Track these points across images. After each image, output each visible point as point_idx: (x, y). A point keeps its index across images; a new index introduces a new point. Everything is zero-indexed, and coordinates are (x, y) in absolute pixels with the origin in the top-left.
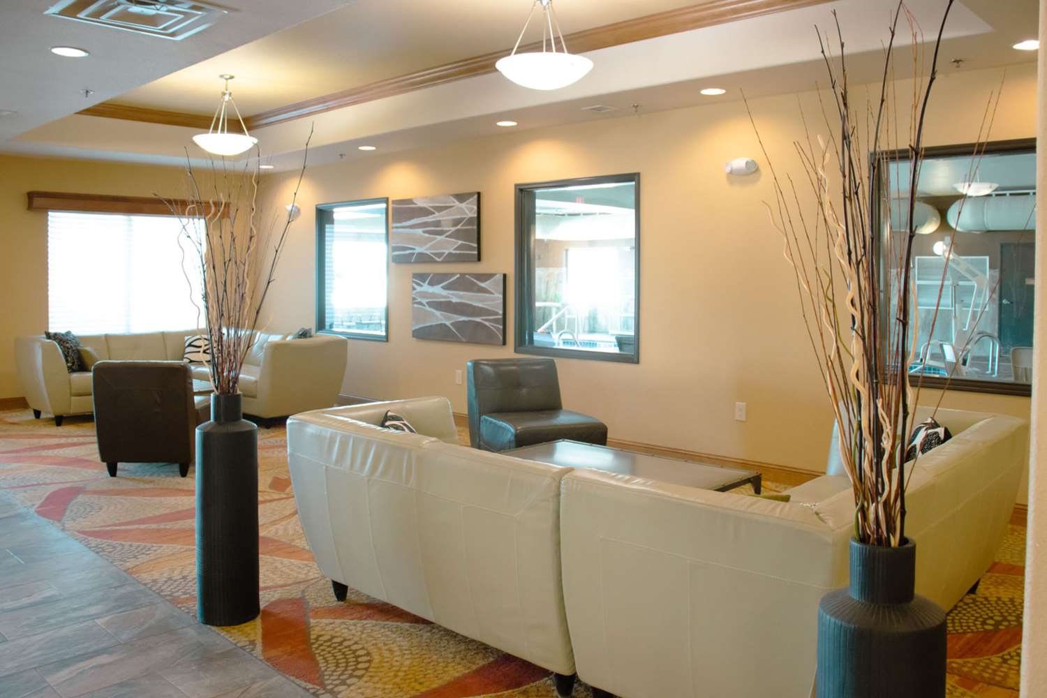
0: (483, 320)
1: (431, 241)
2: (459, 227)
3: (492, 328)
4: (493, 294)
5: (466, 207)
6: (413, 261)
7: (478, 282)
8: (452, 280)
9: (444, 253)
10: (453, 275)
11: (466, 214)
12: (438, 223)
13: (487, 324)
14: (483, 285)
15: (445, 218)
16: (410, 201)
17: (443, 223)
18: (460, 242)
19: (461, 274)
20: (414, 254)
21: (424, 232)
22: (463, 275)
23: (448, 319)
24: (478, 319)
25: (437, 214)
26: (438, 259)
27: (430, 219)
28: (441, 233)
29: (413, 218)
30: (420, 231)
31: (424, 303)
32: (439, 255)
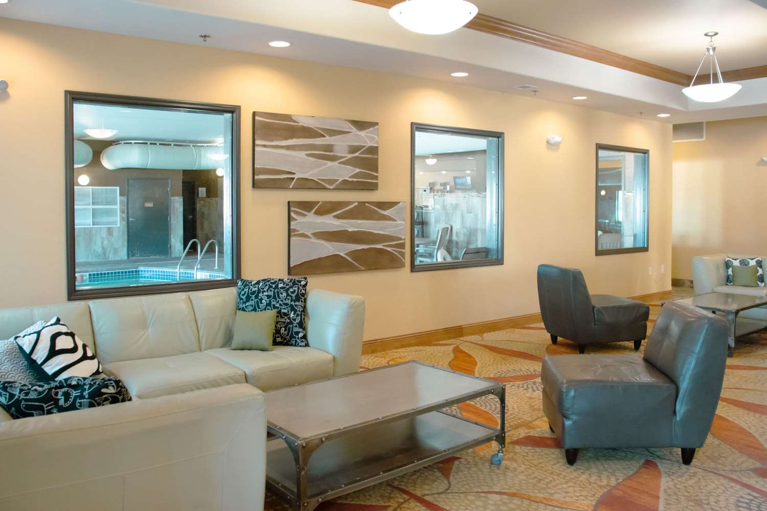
0: (384, 246)
1: (319, 167)
2: (357, 154)
3: (393, 252)
4: (397, 221)
5: (366, 136)
6: (291, 187)
7: (379, 210)
8: (346, 209)
9: (338, 180)
10: (348, 203)
11: (366, 142)
12: (329, 148)
13: (389, 249)
14: (385, 213)
15: (339, 143)
16: (288, 117)
17: (335, 148)
18: (358, 170)
19: (359, 203)
20: (293, 179)
21: (308, 155)
22: (362, 204)
23: (343, 249)
24: (380, 246)
25: (327, 137)
26: (328, 187)
27: (318, 141)
28: (333, 159)
29: (292, 138)
30: (302, 154)
31: (309, 234)
32: (331, 182)
